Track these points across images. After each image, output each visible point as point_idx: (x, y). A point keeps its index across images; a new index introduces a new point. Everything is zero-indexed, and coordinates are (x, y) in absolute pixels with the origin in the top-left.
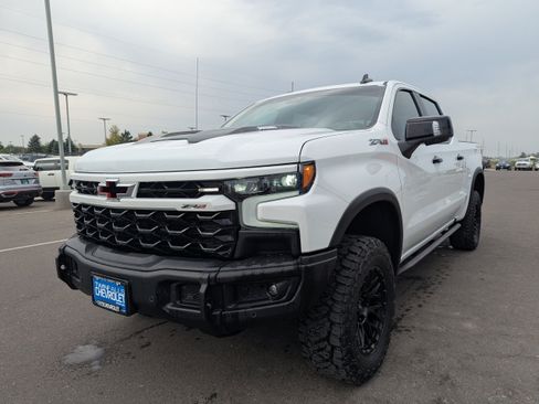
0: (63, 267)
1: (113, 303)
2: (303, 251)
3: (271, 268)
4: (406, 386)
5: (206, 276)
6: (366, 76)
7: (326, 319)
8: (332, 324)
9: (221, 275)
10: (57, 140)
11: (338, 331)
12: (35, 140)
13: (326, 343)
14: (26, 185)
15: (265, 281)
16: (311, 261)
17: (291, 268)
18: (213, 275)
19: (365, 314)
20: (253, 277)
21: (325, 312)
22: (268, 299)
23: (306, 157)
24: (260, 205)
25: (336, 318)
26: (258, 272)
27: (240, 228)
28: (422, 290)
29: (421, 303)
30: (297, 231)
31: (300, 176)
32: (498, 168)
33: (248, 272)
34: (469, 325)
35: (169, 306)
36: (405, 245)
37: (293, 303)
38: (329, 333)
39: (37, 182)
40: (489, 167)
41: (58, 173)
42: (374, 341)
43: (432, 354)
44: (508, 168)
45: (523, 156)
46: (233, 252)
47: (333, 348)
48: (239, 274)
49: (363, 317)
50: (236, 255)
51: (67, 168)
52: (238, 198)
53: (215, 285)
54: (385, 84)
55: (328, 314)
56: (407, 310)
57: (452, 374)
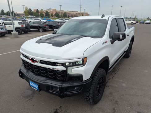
0: (20, 74)
1: (35, 88)
2: (83, 80)
3: (75, 84)
4: (107, 104)
5: (59, 87)
6: (103, 15)
7: (88, 92)
8: (90, 94)
9: (63, 86)
10: (9, 11)
11: (91, 95)
12: (2, 11)
13: (88, 97)
14: (3, 30)
15: (74, 87)
16: (85, 82)
17: (80, 84)
18: (61, 86)
19: (98, 87)
20: (70, 86)
21: (88, 91)
22: (74, 91)
23: (85, 56)
24: (73, 69)
25: (91, 92)
26: (72, 85)
27: (67, 74)
28: (113, 72)
29: (113, 77)
30: (82, 75)
31: (83, 61)
32: (140, 23)
33: (69, 85)
34: (124, 85)
35: (50, 91)
36: (110, 65)
37: (80, 92)
38: (89, 95)
39: (6, 29)
40: (138, 23)
41: (12, 26)
42: (100, 93)
43: (114, 94)
44: (143, 23)
45: (148, 18)
46: (65, 80)
47: (90, 99)
48: (67, 86)
49: (97, 88)
50: (66, 80)
51: (14, 24)
52: (67, 67)
53: (61, 89)
54: (108, 18)
55: (89, 91)
56: (109, 79)
57: (118, 100)
